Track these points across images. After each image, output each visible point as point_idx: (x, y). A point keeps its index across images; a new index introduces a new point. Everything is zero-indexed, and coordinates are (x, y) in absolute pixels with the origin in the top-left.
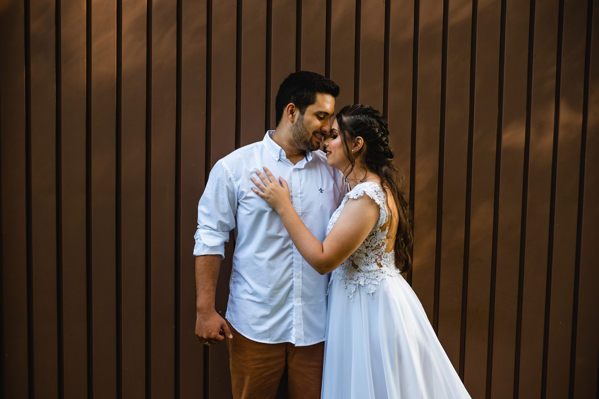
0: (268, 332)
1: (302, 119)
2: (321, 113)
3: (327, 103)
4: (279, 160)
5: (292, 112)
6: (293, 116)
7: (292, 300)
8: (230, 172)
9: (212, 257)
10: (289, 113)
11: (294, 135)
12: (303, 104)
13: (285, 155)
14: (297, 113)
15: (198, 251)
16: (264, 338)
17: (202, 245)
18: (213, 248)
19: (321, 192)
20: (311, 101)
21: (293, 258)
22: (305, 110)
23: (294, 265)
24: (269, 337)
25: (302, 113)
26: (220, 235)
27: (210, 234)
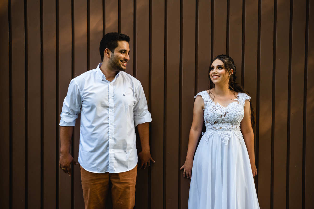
0: (96, 167)
1: (114, 55)
2: (122, 50)
3: (124, 45)
5: (108, 53)
6: (109, 55)
7: (108, 150)
8: (78, 86)
10: (106, 53)
11: (111, 64)
12: (113, 47)
14: (111, 53)
15: (61, 124)
16: (95, 170)
17: (63, 121)
18: (68, 123)
19: (124, 96)
20: (116, 46)
21: (109, 129)
22: (114, 50)
23: (110, 132)
24: (97, 170)
25: (113, 52)
26: (73, 117)
27: (68, 116)
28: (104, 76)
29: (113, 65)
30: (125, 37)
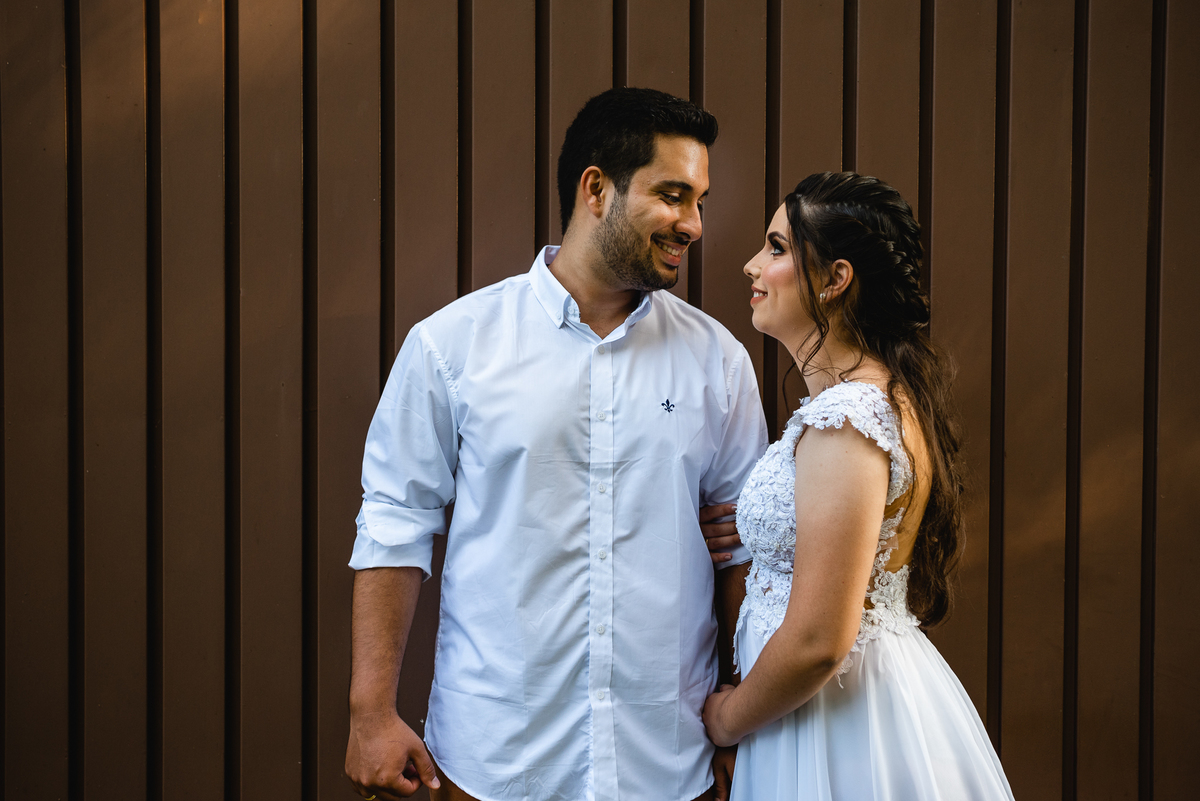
0: (523, 780)
1: (624, 206)
2: (671, 185)
3: (690, 160)
4: (564, 325)
5: (596, 190)
6: (599, 201)
7: (585, 693)
8: (437, 355)
9: (393, 575)
10: (588, 191)
11: (605, 250)
12: (622, 166)
13: (578, 312)
14: (609, 192)
15: (362, 558)
16: (514, 795)
17: (369, 541)
18: (396, 550)
19: (669, 410)
20: (643, 157)
21: (588, 581)
22: (629, 181)
23: (591, 599)
24: (527, 794)
25: (623, 190)
26: (415, 517)
27: (391, 514)
28: (574, 306)
29: (614, 254)
30: (697, 115)
